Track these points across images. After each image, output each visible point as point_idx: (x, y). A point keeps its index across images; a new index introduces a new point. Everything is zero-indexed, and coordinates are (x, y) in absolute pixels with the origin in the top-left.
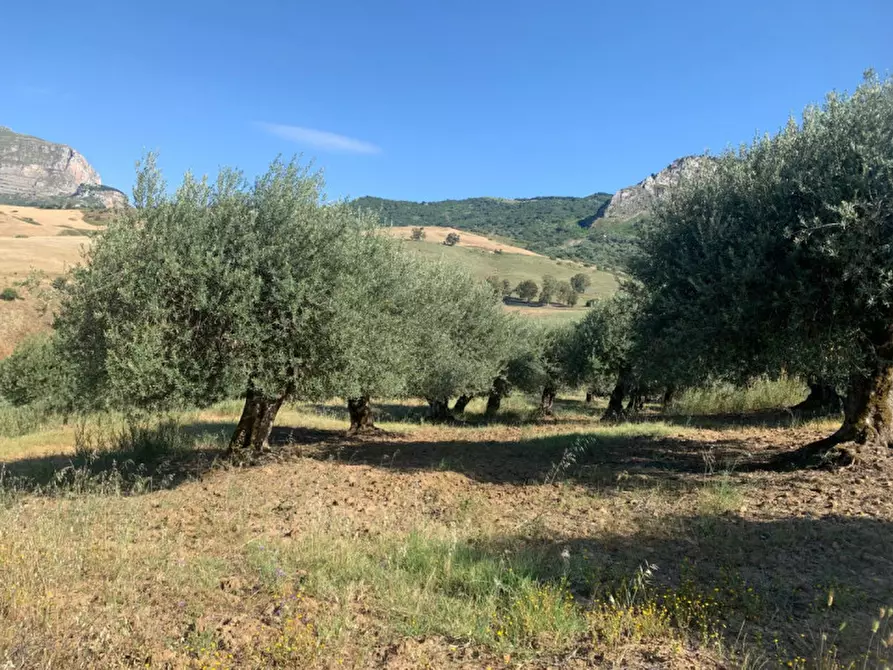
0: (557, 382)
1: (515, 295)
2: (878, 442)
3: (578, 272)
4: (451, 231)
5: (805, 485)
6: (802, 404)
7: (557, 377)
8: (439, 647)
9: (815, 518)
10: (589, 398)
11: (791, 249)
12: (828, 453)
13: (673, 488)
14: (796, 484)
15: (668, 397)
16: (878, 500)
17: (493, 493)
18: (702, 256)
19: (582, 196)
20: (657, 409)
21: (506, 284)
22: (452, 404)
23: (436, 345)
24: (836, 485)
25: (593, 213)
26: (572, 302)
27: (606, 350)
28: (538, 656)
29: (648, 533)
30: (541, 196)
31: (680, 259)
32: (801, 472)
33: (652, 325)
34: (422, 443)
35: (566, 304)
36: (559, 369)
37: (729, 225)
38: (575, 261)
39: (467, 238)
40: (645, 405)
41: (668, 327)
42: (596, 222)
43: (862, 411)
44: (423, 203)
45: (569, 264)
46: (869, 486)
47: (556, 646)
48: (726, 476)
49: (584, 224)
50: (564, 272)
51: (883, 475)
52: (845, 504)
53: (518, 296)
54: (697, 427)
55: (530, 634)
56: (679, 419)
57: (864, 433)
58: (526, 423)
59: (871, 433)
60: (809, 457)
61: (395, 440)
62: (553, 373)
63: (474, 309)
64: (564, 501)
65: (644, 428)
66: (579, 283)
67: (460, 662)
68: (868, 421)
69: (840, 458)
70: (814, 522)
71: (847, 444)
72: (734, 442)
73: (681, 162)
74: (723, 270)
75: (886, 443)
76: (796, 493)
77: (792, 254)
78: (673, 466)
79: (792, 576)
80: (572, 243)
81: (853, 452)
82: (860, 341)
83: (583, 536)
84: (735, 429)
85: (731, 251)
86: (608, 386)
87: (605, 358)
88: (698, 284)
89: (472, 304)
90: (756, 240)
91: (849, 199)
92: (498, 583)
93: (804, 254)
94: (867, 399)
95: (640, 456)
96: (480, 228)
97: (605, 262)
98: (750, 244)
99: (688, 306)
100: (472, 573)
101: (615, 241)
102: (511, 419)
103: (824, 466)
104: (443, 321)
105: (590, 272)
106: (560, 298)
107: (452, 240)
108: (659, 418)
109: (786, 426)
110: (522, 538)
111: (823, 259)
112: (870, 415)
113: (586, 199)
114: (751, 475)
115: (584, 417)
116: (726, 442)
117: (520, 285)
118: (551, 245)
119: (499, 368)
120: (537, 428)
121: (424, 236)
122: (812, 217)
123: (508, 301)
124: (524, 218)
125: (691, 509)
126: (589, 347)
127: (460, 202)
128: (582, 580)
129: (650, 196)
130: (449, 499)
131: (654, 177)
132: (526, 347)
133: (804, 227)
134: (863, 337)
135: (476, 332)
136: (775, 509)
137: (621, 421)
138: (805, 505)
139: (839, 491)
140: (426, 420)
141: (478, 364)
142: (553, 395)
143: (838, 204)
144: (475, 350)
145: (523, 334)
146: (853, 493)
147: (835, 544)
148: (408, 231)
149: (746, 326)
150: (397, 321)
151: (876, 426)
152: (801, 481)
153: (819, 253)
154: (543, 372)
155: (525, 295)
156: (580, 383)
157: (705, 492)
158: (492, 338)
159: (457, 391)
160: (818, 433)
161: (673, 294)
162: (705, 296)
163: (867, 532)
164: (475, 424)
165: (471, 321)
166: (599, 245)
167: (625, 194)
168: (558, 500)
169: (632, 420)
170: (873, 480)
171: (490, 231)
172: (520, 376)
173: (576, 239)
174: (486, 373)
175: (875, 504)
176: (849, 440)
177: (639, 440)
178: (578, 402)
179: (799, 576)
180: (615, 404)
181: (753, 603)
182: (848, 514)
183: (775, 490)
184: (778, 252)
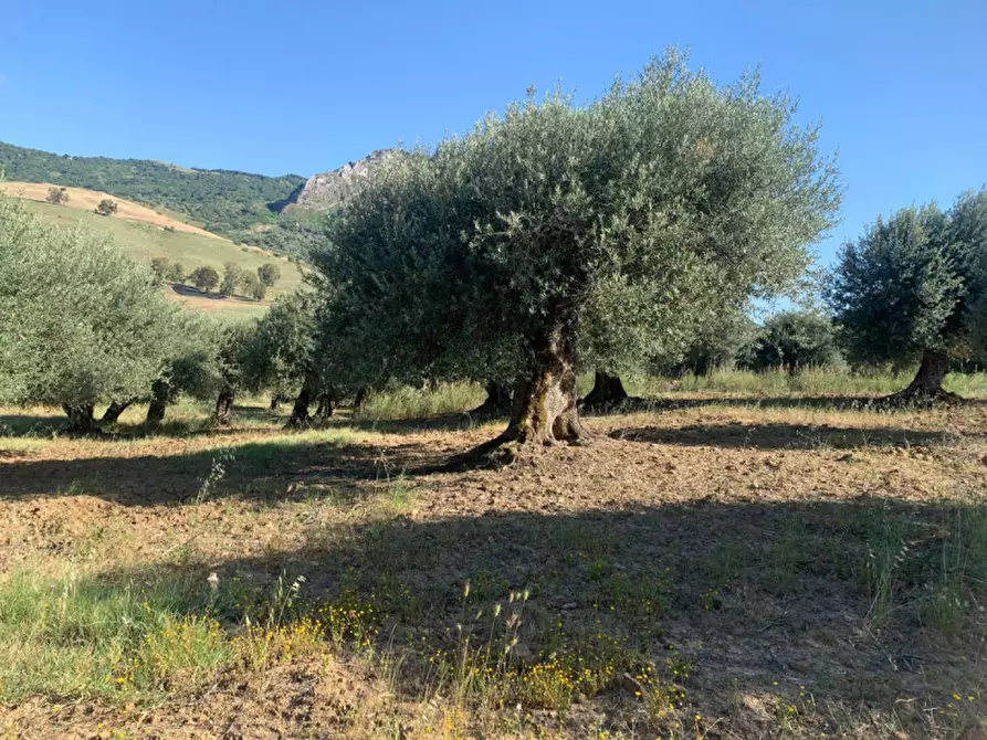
0: (235, 386)
1: (188, 283)
2: (535, 440)
3: (266, 262)
4: (105, 197)
5: (472, 485)
6: (480, 408)
7: (235, 381)
8: (38, 710)
9: (478, 515)
10: (274, 405)
11: (468, 253)
12: (495, 452)
13: (348, 496)
14: (466, 484)
15: (357, 403)
16: (531, 494)
17: (138, 518)
18: (388, 253)
19: (273, 175)
20: (346, 415)
21: (178, 269)
22: (99, 413)
23: (69, 337)
24: (499, 483)
25: (284, 197)
26: (259, 296)
27: (292, 349)
28: (170, 699)
29: (316, 545)
30: (225, 169)
31: (365, 254)
32: (471, 472)
33: (336, 323)
34: (51, 462)
35: (252, 297)
36: (237, 372)
37: (412, 224)
38: (263, 249)
39: (127, 208)
40: (335, 411)
41: (351, 325)
42: (287, 207)
43: (523, 414)
44: (66, 156)
45: (257, 252)
46: (526, 482)
47: (193, 684)
48: (401, 480)
49: (275, 207)
50: (251, 261)
51: (538, 472)
52: (504, 500)
53: (194, 285)
54: (382, 433)
55: (163, 675)
56: (365, 425)
57: (525, 433)
58: (193, 434)
59: (531, 431)
60: (478, 458)
61: (11, 460)
62: (231, 375)
63: (128, 296)
64: (226, 519)
65: (329, 435)
66: (267, 275)
67: (66, 723)
68: (528, 422)
69: (504, 457)
70: (476, 520)
71: (510, 443)
72: (415, 446)
73: (379, 154)
74: (406, 269)
75: (541, 441)
76: (464, 493)
77: (470, 258)
78: (353, 473)
79: (451, 574)
80: (260, 228)
81: (514, 450)
82: (523, 345)
83: (243, 556)
84: (419, 433)
85: (414, 251)
86: (294, 390)
87: (290, 358)
88: (382, 283)
89: (125, 289)
90: (438, 242)
91: (517, 210)
92: (126, 621)
93: (479, 260)
94: (527, 402)
95: (322, 464)
96: (146, 198)
97: (298, 253)
98: (433, 246)
99: (372, 304)
100: (95, 614)
101: (308, 231)
102: (178, 429)
103: (491, 466)
104: (82, 308)
105: (281, 264)
106: (245, 290)
107: (106, 209)
108: (345, 424)
109: (464, 429)
110: (170, 565)
111: (493, 266)
112: (530, 416)
113: (277, 180)
114: (427, 478)
115: (265, 425)
116: (409, 446)
117: (197, 271)
118: (235, 227)
119: (160, 368)
120: (207, 439)
121: (67, 199)
122: (486, 224)
123: (180, 289)
124: (203, 194)
125: (364, 516)
126: (274, 346)
127: (118, 162)
128: (233, 605)
129: (347, 186)
130: (78, 528)
131: (352, 165)
132: (196, 344)
133: (478, 233)
134: (526, 342)
135: (130, 324)
136: (444, 510)
137: (305, 428)
138: (470, 504)
139: (500, 488)
140: (60, 434)
141: (132, 363)
142: (229, 402)
143: (508, 214)
144: (129, 345)
145: (193, 329)
146: (512, 489)
147: (490, 538)
148: (43, 190)
149: (426, 329)
150: (9, 304)
151: (534, 426)
152: (470, 480)
153: (491, 260)
154: (218, 375)
155: (203, 283)
156: (263, 388)
157: (380, 498)
158: (151, 331)
159: (104, 396)
160: (491, 434)
161: (357, 291)
162: (388, 295)
163: (519, 525)
164: (128, 437)
165: (123, 309)
166: (291, 234)
167: (320, 180)
168: (220, 519)
169: (317, 427)
170: (529, 476)
171: (159, 203)
172: (190, 379)
173: (264, 223)
174: (142, 374)
175: (528, 498)
176: (512, 440)
177: (321, 447)
178: (261, 409)
179: (456, 572)
180: (300, 410)
181: (409, 605)
182: (506, 509)
183: (446, 491)
184: (456, 257)
